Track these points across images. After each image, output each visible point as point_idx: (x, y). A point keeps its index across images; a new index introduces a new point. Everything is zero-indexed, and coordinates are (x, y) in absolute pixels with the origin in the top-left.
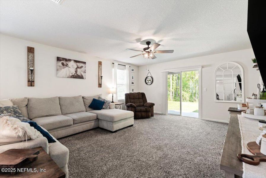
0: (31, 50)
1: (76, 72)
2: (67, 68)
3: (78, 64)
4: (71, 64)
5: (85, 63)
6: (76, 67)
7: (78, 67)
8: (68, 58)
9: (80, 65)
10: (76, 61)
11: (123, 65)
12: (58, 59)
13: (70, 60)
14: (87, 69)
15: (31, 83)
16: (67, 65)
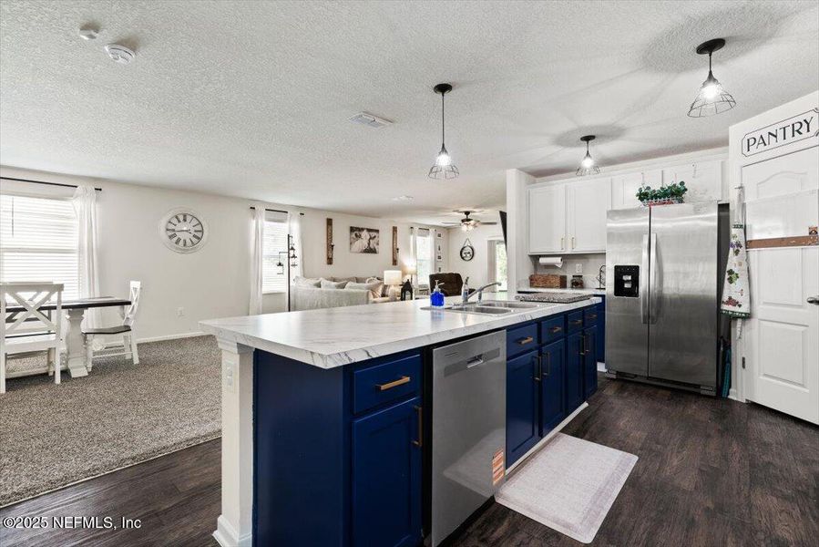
0: (329, 222)
1: (369, 244)
2: (360, 240)
3: (371, 233)
4: (365, 234)
5: (377, 231)
6: (368, 237)
7: (371, 238)
8: (361, 227)
9: (373, 234)
10: (369, 230)
11: (425, 230)
12: (352, 229)
13: (363, 229)
14: (380, 239)
15: (330, 261)
16: (360, 236)
